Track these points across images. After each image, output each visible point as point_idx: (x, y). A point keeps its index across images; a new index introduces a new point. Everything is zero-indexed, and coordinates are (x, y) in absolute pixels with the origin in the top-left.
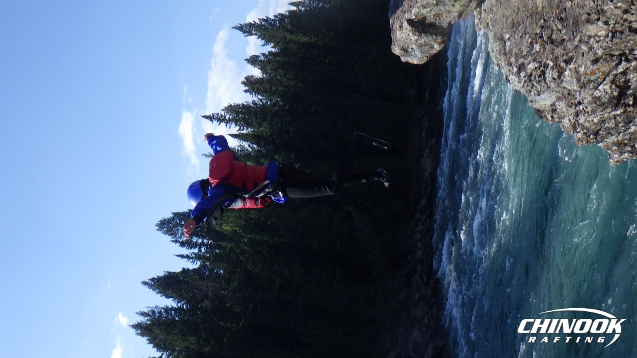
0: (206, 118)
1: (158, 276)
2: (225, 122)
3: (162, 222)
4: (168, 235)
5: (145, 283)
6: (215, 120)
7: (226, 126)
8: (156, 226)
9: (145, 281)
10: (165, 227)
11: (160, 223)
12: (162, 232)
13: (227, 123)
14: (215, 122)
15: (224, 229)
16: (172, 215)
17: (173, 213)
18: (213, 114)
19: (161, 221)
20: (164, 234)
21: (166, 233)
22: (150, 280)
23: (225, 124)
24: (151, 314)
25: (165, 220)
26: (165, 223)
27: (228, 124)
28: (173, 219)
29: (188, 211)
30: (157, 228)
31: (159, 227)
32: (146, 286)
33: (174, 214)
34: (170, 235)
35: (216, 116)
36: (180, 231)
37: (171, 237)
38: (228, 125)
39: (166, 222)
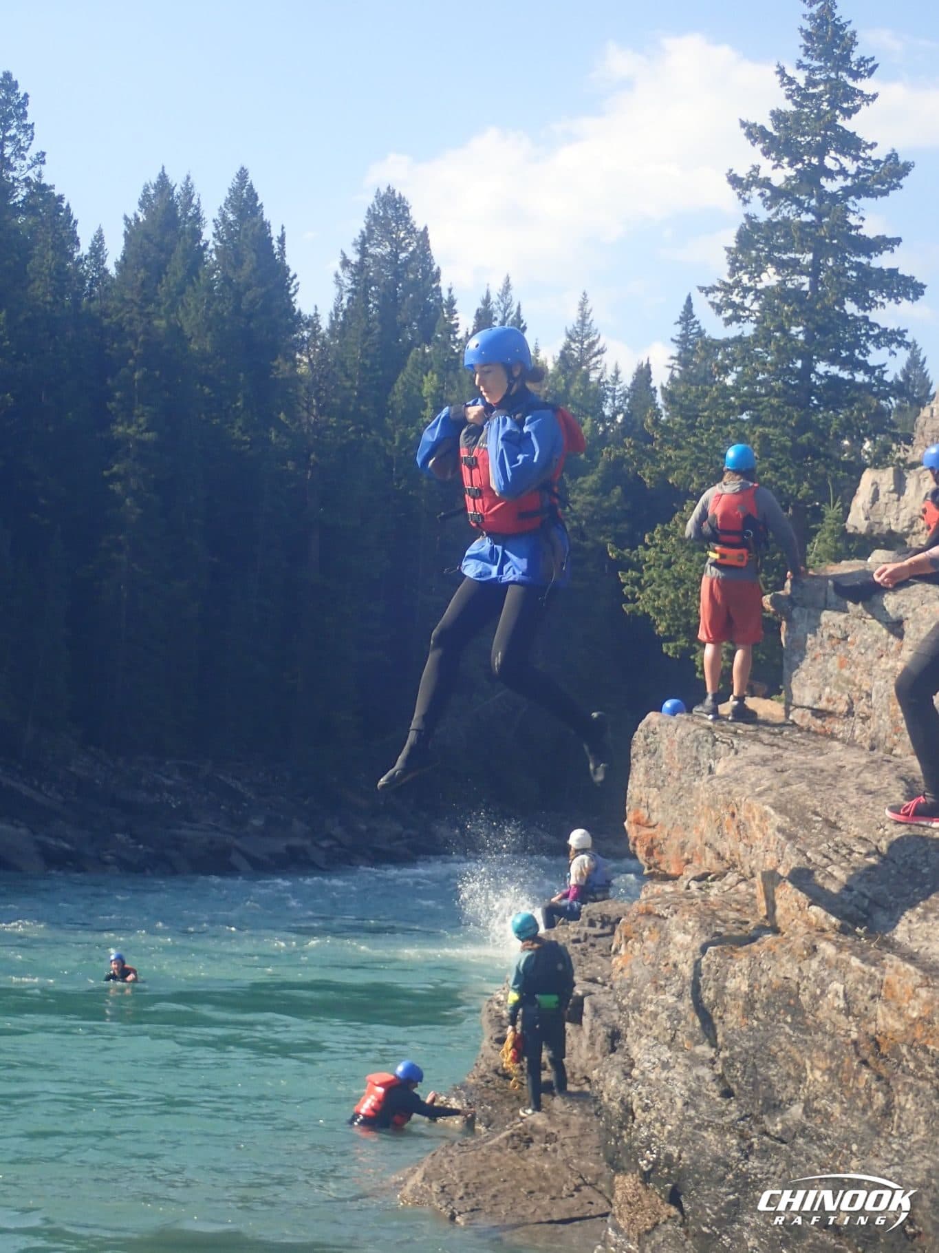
0: (685, 307)
1: (261, 206)
2: (680, 354)
3: (397, 203)
4: (367, 220)
5: (243, 175)
6: (683, 329)
7: (672, 358)
8: (389, 188)
9: (249, 175)
10: (385, 211)
11: (397, 196)
12: (373, 206)
13: (678, 358)
14: (678, 330)
15: (424, 377)
16: (419, 227)
17: (426, 228)
18: (697, 322)
19: (401, 200)
20: (369, 210)
21: (373, 217)
22: (251, 187)
23: (676, 355)
24: (190, 214)
25: (406, 209)
26: (397, 209)
27: (677, 362)
28: (411, 231)
29: (435, 268)
30: (383, 190)
31: (385, 196)
32: (237, 180)
33: (424, 234)
34: (368, 227)
35: (694, 331)
36: (379, 250)
37: (365, 230)
38: (673, 361)
39: (401, 211)
